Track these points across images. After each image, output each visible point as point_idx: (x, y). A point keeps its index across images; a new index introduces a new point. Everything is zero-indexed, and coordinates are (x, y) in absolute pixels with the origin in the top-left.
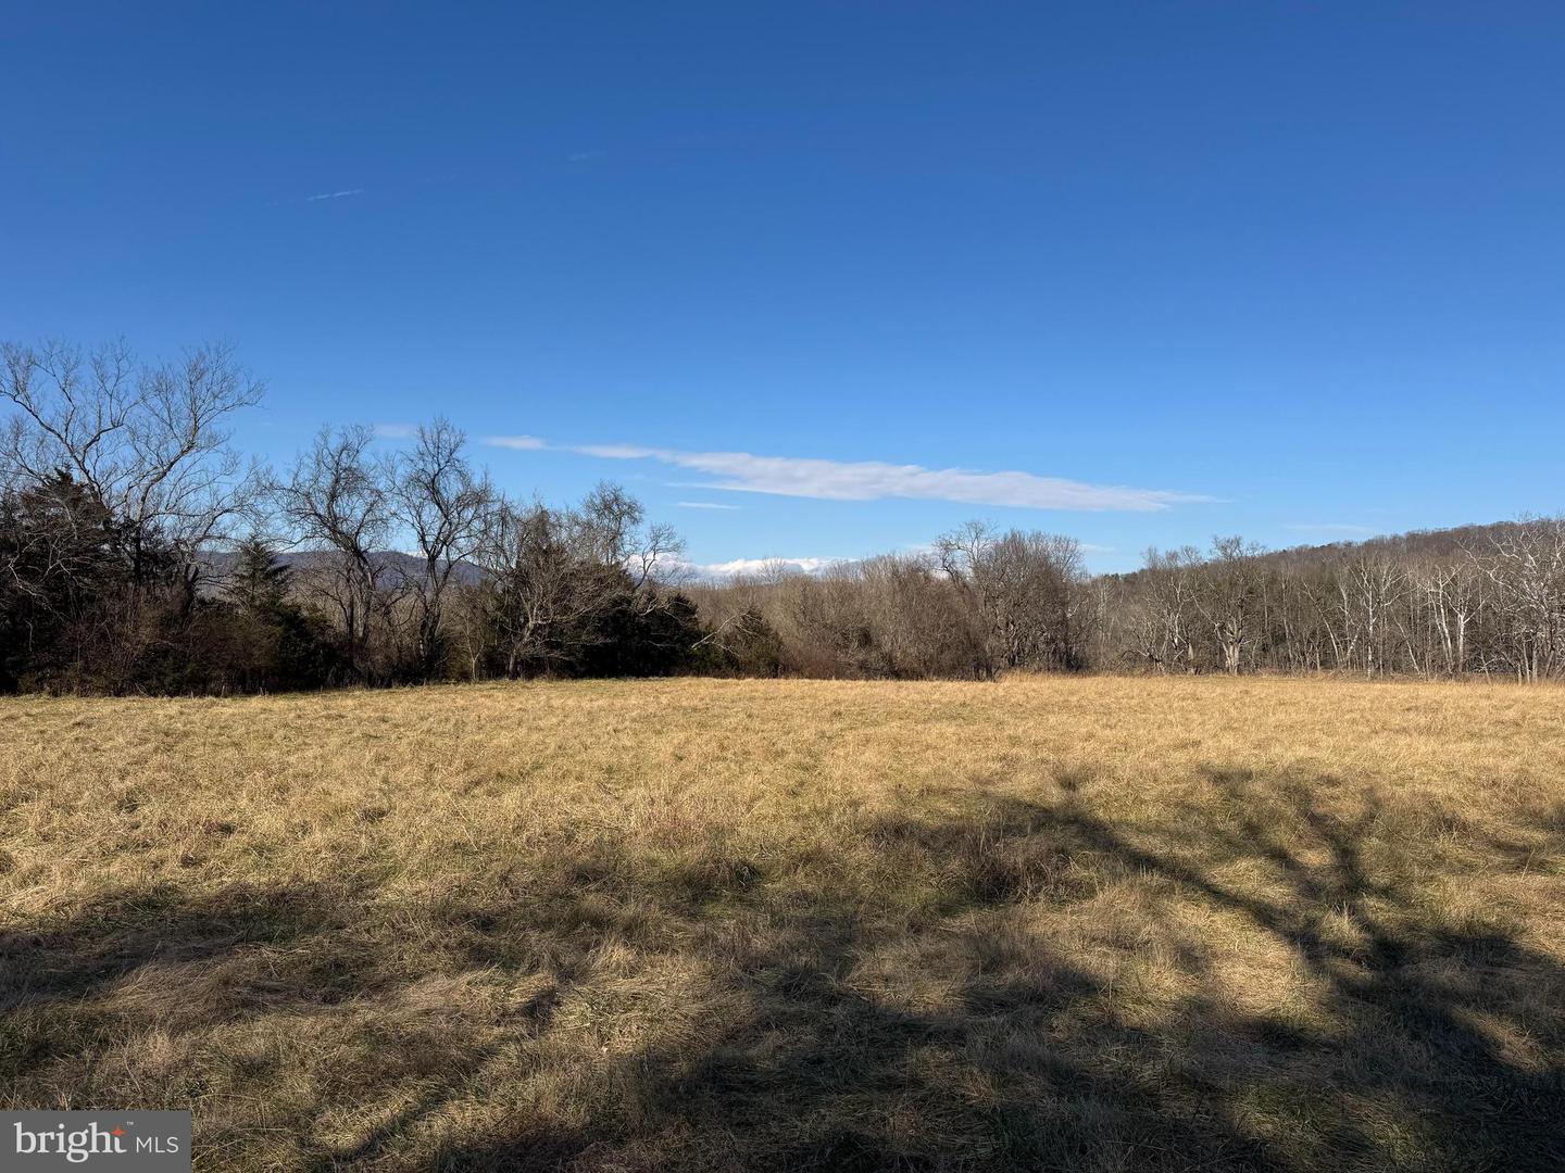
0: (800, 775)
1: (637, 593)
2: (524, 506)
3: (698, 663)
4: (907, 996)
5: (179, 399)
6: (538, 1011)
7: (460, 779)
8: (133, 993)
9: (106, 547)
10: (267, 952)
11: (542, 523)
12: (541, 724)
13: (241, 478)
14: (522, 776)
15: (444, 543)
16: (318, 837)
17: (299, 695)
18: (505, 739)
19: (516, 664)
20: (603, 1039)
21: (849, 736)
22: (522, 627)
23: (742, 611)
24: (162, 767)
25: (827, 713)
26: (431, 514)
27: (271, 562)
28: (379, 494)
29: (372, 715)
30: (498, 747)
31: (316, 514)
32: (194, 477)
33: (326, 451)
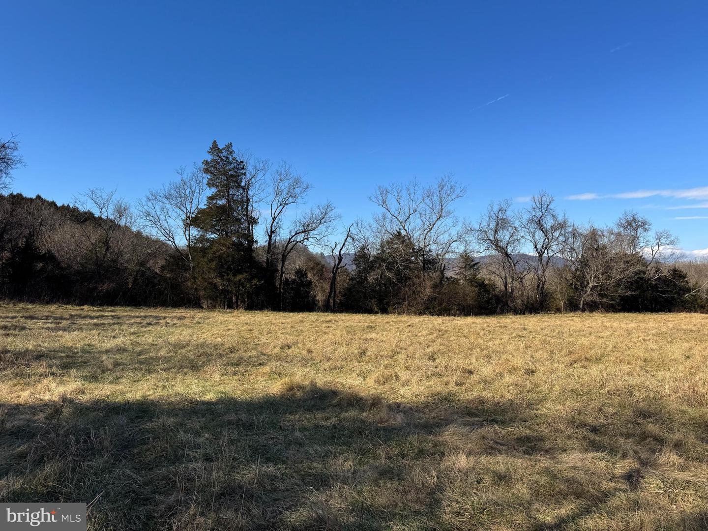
1: (649, 268)
2: (584, 227)
3: (689, 305)
5: (435, 198)
6: (632, 479)
7: (567, 358)
9: (413, 258)
10: (497, 428)
11: (594, 235)
12: (602, 334)
13: (459, 228)
14: (598, 360)
15: (546, 248)
16: (508, 379)
17: (486, 317)
18: (584, 341)
19: (583, 304)
22: (586, 287)
24: (441, 344)
26: (539, 235)
27: (472, 261)
28: (516, 228)
29: (519, 326)
30: (582, 345)
31: (489, 240)
32: (442, 229)
33: (492, 212)
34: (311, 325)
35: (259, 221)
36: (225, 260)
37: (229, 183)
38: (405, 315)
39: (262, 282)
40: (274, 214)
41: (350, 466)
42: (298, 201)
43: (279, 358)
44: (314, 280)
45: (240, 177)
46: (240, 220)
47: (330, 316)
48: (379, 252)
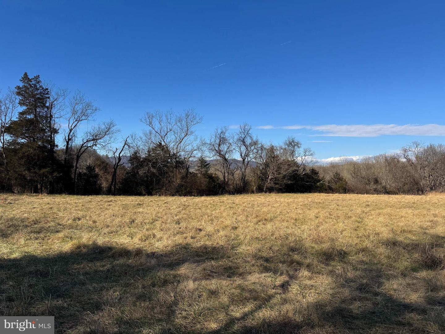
0: (357, 224)
1: (300, 168)
2: (267, 145)
3: (319, 189)
4: (403, 296)
5: (184, 123)
6: (284, 286)
7: (255, 219)
8: (183, 270)
9: (169, 160)
10: (213, 262)
11: (272, 149)
12: (275, 205)
13: (198, 142)
14: (271, 220)
15: (247, 156)
16: (222, 233)
18: (265, 209)
19: (266, 189)
20: (304, 297)
21: (373, 212)
22: (267, 179)
23: (334, 173)
24: (184, 214)
25: (364, 205)
26: (243, 148)
27: (206, 162)
28: (230, 144)
29: (231, 202)
30: (264, 211)
31: (215, 150)
32: (188, 142)
33: (217, 133)
34: (97, 204)
35: (59, 131)
36: (32, 158)
37: (36, 103)
38: (163, 196)
39: (61, 174)
40: (71, 127)
41: (118, 295)
42: (89, 118)
43: (71, 227)
44: (101, 173)
45: (45, 100)
46: (44, 130)
47: (112, 198)
48: (147, 155)
